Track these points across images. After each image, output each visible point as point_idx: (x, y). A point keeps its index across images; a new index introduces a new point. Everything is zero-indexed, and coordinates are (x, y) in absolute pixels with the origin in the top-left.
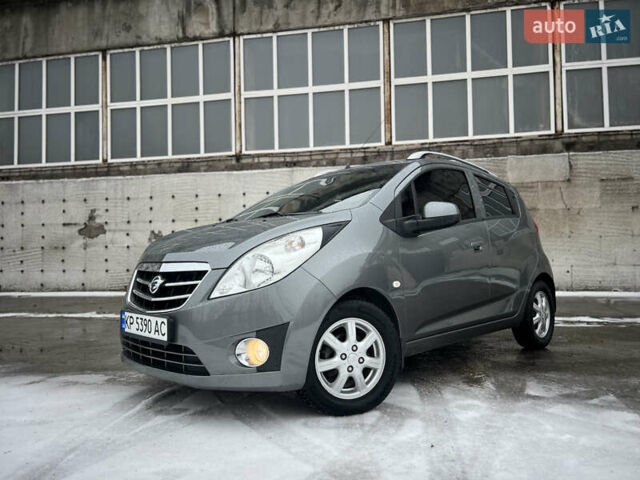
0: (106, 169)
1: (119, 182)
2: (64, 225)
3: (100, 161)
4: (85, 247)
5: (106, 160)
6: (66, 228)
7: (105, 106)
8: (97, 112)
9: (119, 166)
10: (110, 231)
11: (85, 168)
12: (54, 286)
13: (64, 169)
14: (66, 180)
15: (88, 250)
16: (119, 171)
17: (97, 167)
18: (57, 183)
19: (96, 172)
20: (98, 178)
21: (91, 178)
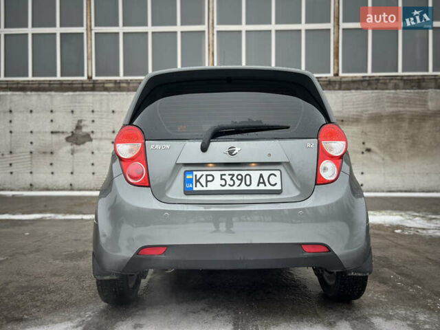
0: (91, 85)
1: (104, 97)
2: (52, 132)
3: (85, 78)
4: (73, 152)
5: (91, 78)
6: (54, 136)
7: (89, 29)
8: (82, 34)
9: (104, 83)
10: (96, 139)
11: (72, 83)
12: (43, 185)
13: (50, 83)
14: (53, 93)
15: (75, 155)
16: (103, 86)
17: (82, 83)
18: (45, 96)
19: (82, 87)
20: (84, 93)
21: (78, 93)
